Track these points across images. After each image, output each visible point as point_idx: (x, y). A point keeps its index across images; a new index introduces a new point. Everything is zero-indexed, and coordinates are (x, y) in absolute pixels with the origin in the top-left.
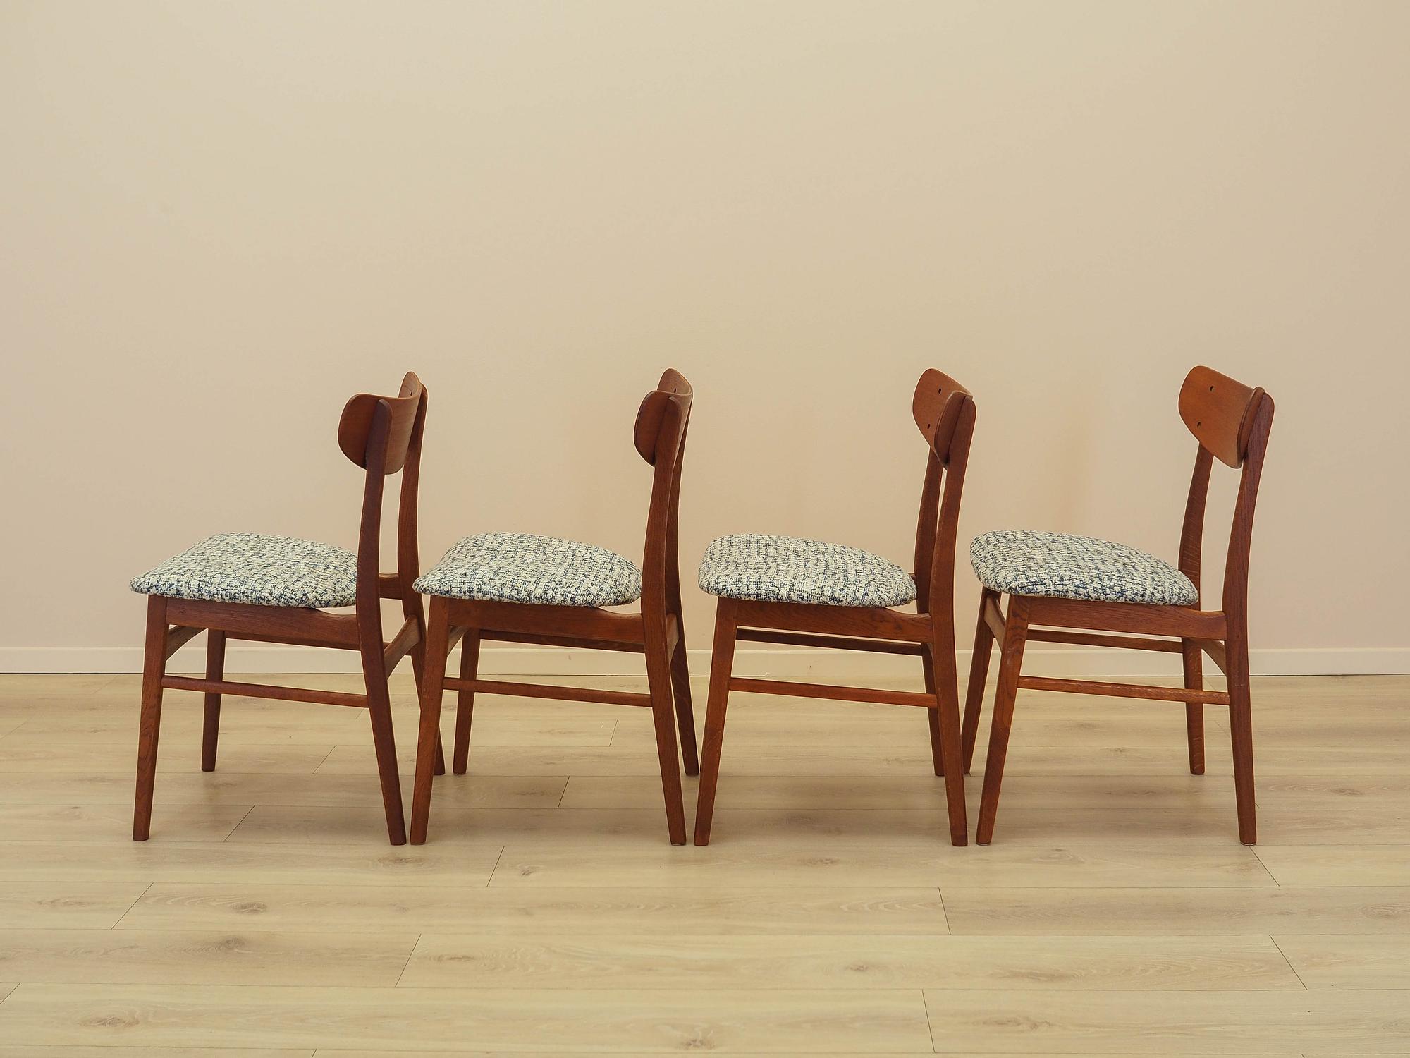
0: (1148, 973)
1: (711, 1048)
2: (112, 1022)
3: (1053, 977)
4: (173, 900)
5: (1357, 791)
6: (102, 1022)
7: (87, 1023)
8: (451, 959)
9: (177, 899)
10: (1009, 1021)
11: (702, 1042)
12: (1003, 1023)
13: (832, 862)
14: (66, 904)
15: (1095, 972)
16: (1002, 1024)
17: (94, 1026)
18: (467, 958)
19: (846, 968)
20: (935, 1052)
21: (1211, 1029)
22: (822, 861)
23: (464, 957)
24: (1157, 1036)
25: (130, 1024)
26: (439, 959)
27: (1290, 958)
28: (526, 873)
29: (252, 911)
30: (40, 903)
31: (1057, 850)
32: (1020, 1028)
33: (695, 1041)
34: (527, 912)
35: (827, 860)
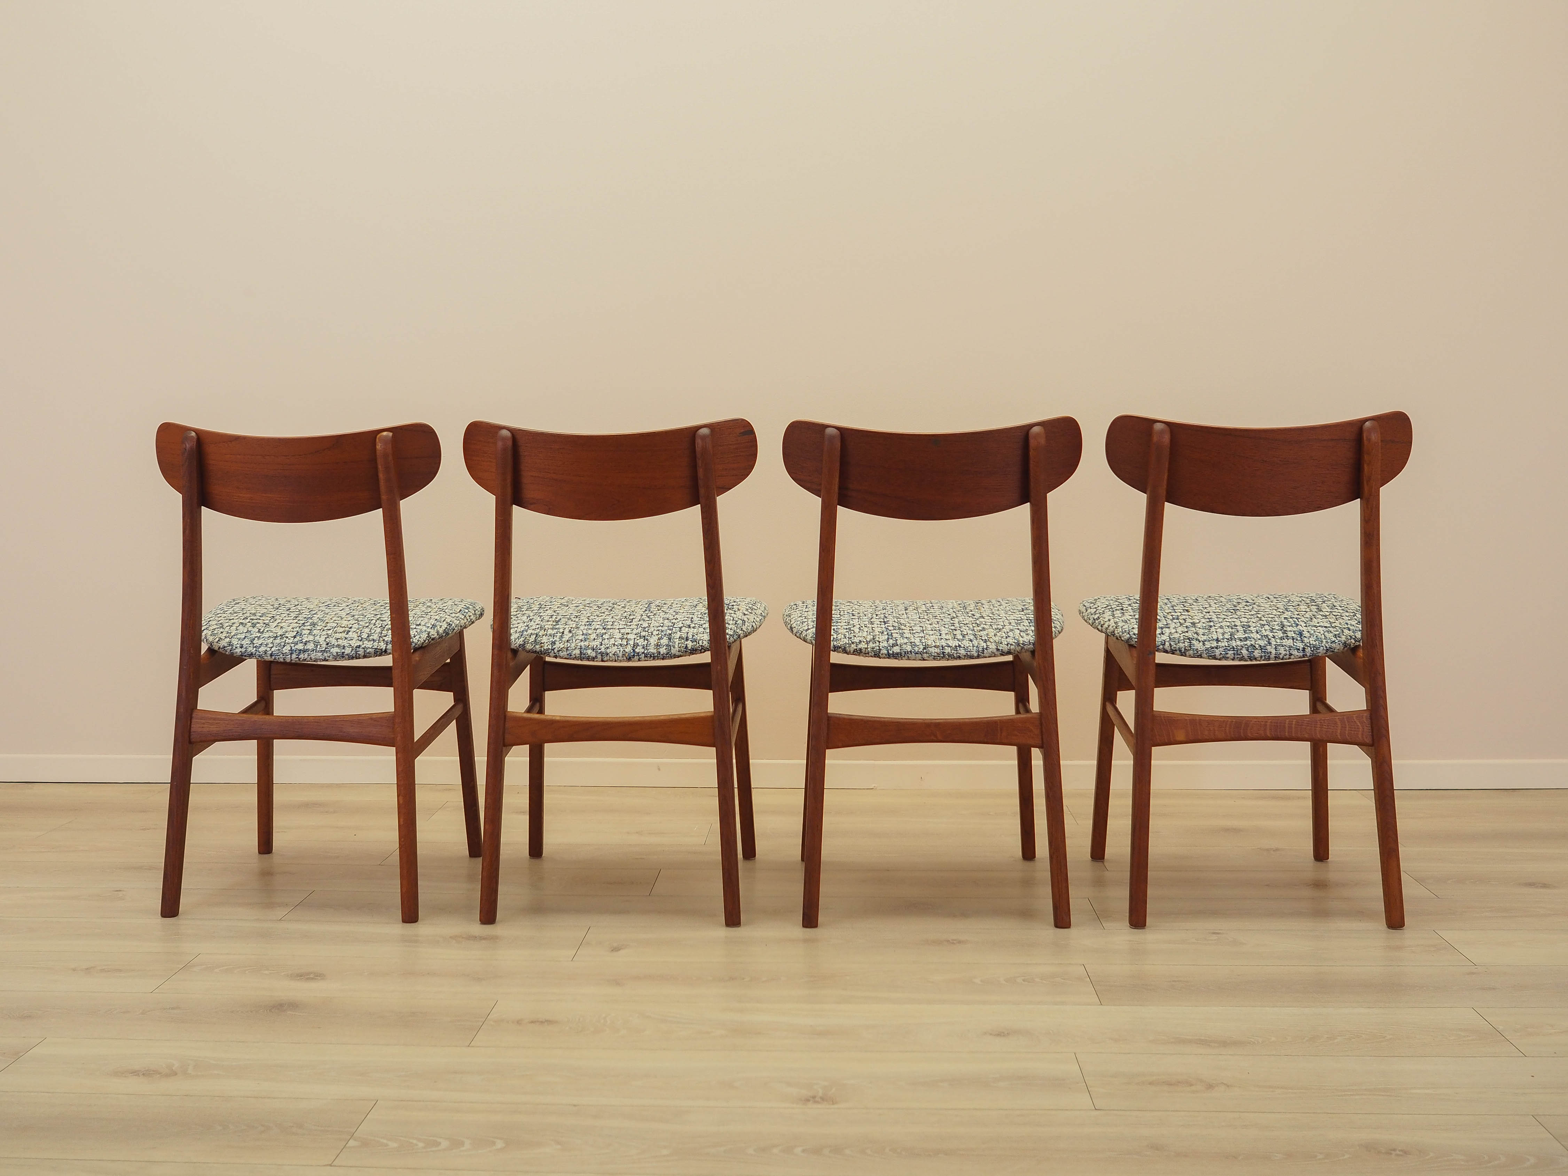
0: (1336, 1041)
1: (833, 1104)
2: (147, 1073)
3: (1224, 1044)
4: (221, 968)
5: (1550, 885)
6: (135, 1073)
7: (118, 1073)
8: (532, 1022)
9: (226, 967)
10: (1179, 1082)
11: (823, 1099)
12: (1172, 1083)
13: (960, 942)
14: (102, 971)
15: (1273, 1039)
16: (1171, 1085)
17: (125, 1077)
18: (549, 1022)
19: (985, 1033)
20: (1096, 1109)
21: (1418, 1091)
22: (948, 941)
23: (547, 1021)
24: (1357, 1097)
25: (167, 1076)
26: (519, 1022)
27: (1500, 1028)
28: (615, 949)
29: (308, 979)
30: (74, 970)
31: (1214, 933)
32: (1193, 1088)
33: (814, 1097)
34: (617, 982)
35: (953, 940)
